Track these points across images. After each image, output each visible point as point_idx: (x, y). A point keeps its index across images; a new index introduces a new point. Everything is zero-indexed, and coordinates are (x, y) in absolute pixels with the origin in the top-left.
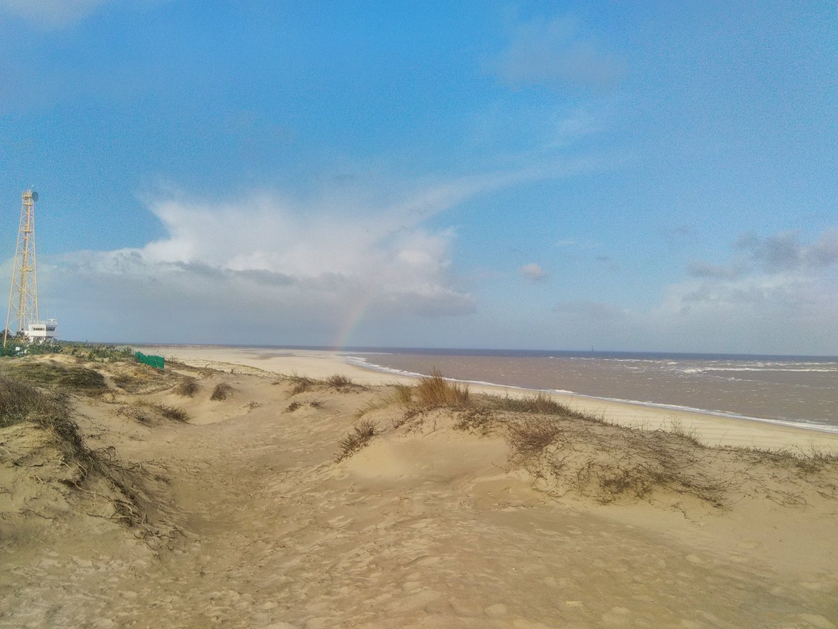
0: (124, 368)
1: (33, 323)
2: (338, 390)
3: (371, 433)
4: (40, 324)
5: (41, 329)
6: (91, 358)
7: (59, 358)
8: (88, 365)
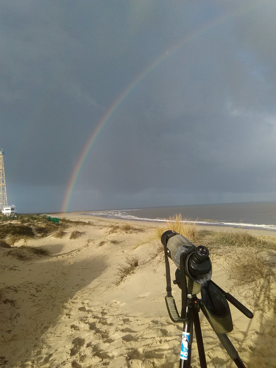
0: (41, 224)
1: (5, 207)
2: (127, 233)
3: (136, 265)
4: (8, 207)
5: (9, 210)
6: (28, 221)
7: (14, 222)
8: (26, 224)
